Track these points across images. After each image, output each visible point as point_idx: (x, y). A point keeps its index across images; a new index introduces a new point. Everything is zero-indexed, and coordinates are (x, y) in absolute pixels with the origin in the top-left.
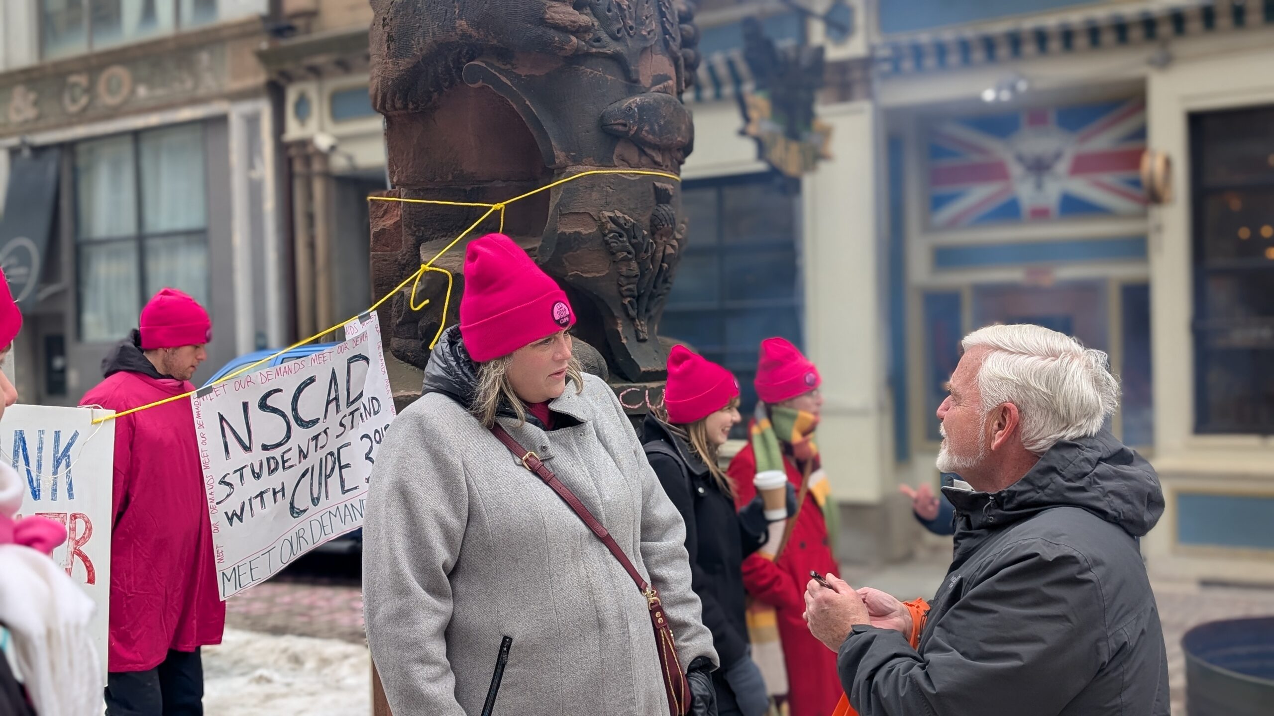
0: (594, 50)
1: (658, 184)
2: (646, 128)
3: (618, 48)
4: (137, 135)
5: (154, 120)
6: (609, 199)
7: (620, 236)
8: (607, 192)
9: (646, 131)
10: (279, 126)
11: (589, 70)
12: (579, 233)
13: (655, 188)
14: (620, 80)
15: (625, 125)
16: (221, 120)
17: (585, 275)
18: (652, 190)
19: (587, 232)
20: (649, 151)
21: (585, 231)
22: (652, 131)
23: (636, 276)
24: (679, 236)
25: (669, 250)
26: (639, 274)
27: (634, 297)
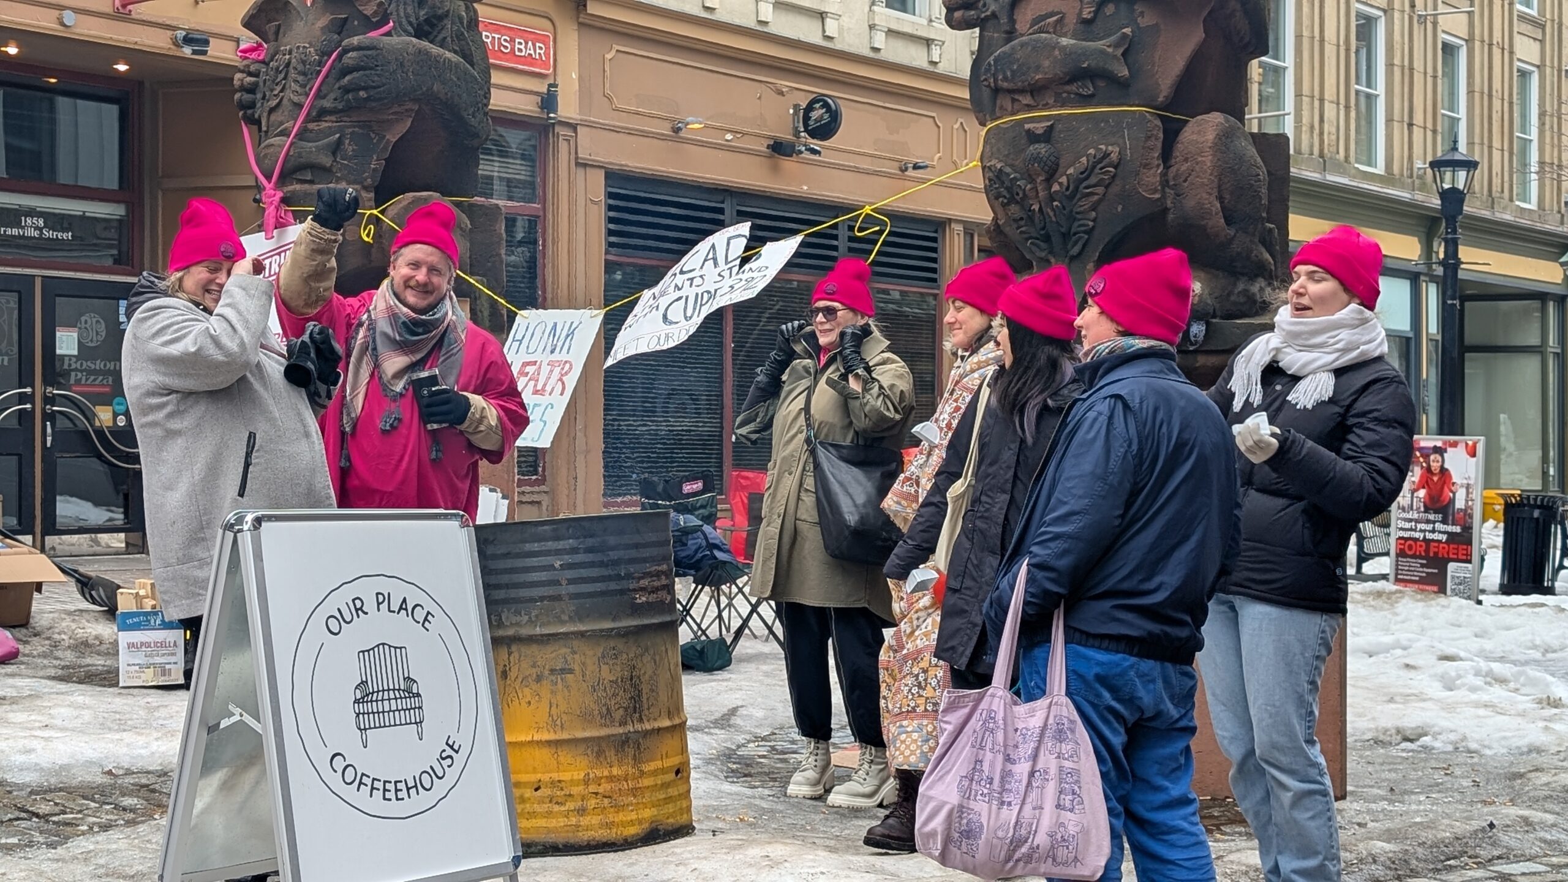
1: (1027, 127)
13: (1025, 131)
18: (1023, 134)
23: (1022, 219)
24: (1071, 171)
25: (1056, 187)
26: (1025, 216)
27: (1037, 239)
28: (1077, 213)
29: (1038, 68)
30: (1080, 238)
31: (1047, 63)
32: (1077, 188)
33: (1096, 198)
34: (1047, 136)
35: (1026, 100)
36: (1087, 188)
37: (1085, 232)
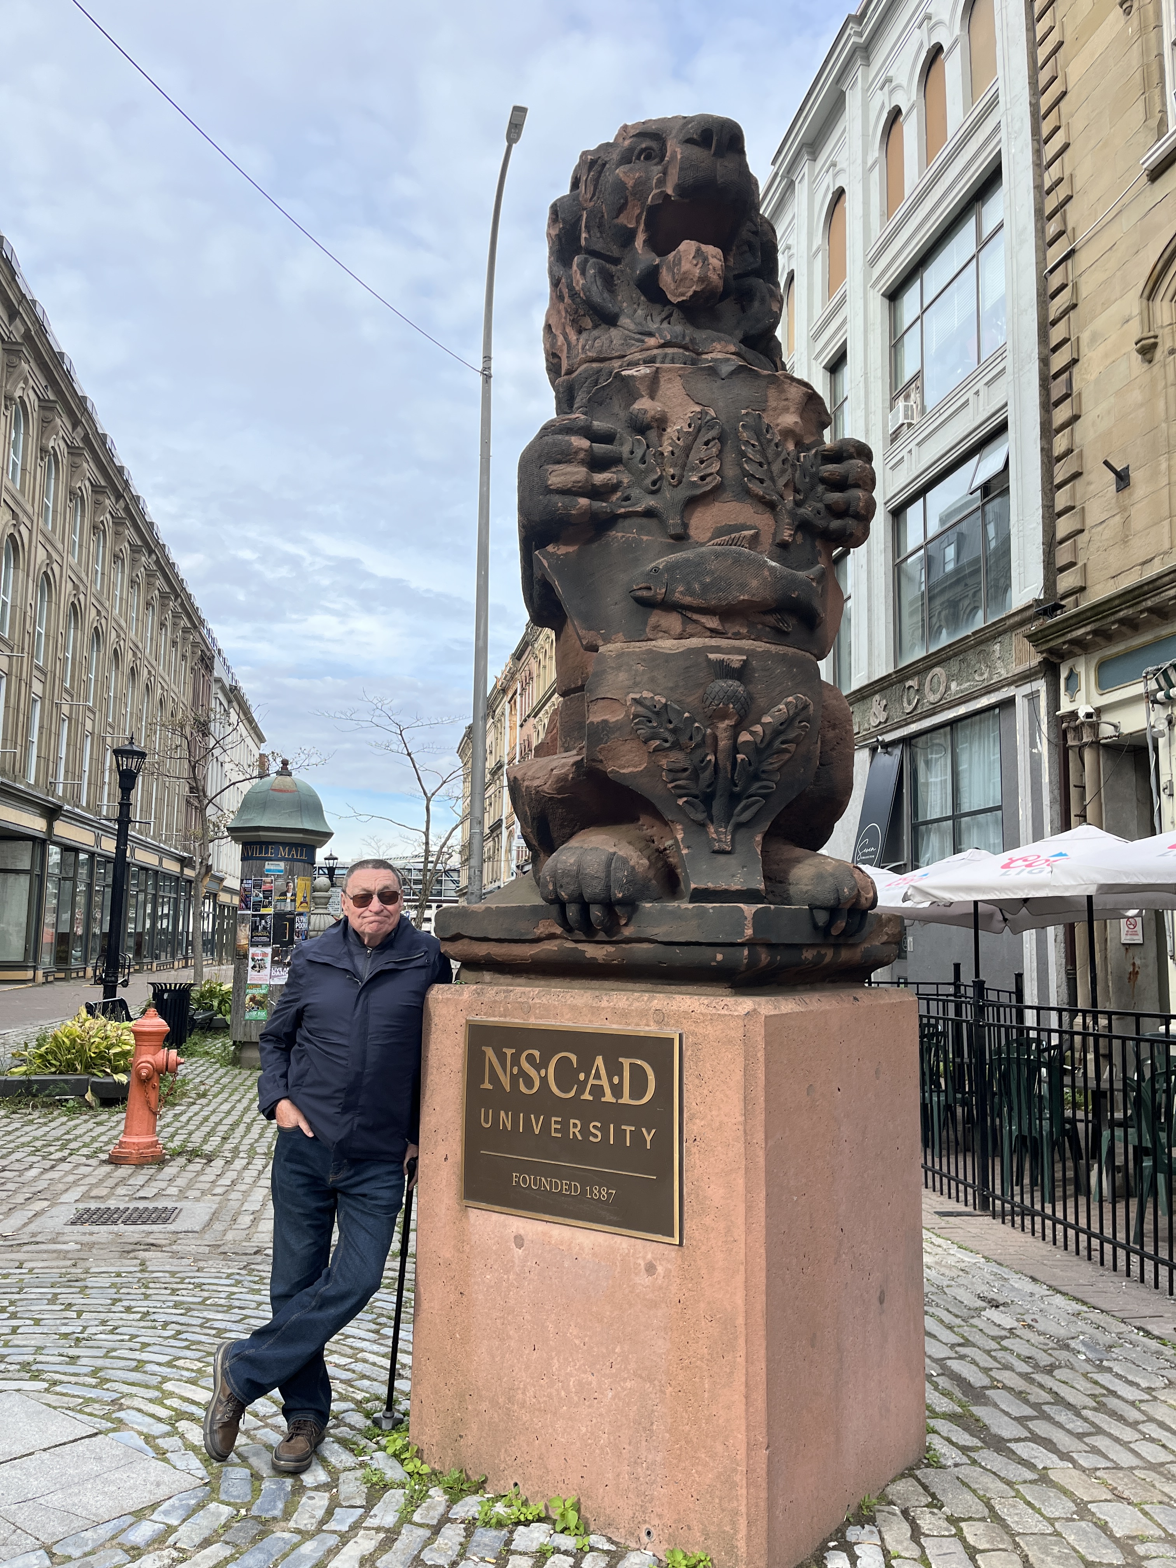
0: (623, 510)
1: (712, 656)
2: (680, 589)
3: (652, 503)
4: (952, 723)
5: (962, 710)
6: (638, 679)
7: (650, 722)
8: (637, 671)
9: (681, 592)
10: (1054, 702)
11: (620, 534)
12: (605, 722)
13: (709, 660)
14: (660, 540)
15: (649, 588)
16: (1009, 702)
17: (622, 771)
18: (704, 664)
19: (614, 720)
20: (695, 617)
21: (612, 719)
22: (689, 591)
23: (685, 770)
24: (767, 719)
25: (745, 737)
26: (691, 768)
27: (696, 797)
28: (763, 772)
29: (743, 586)
30: (757, 801)
31: (754, 583)
32: (770, 744)
33: (787, 756)
34: (740, 674)
35: (712, 622)
36: (783, 743)
37: (764, 796)
